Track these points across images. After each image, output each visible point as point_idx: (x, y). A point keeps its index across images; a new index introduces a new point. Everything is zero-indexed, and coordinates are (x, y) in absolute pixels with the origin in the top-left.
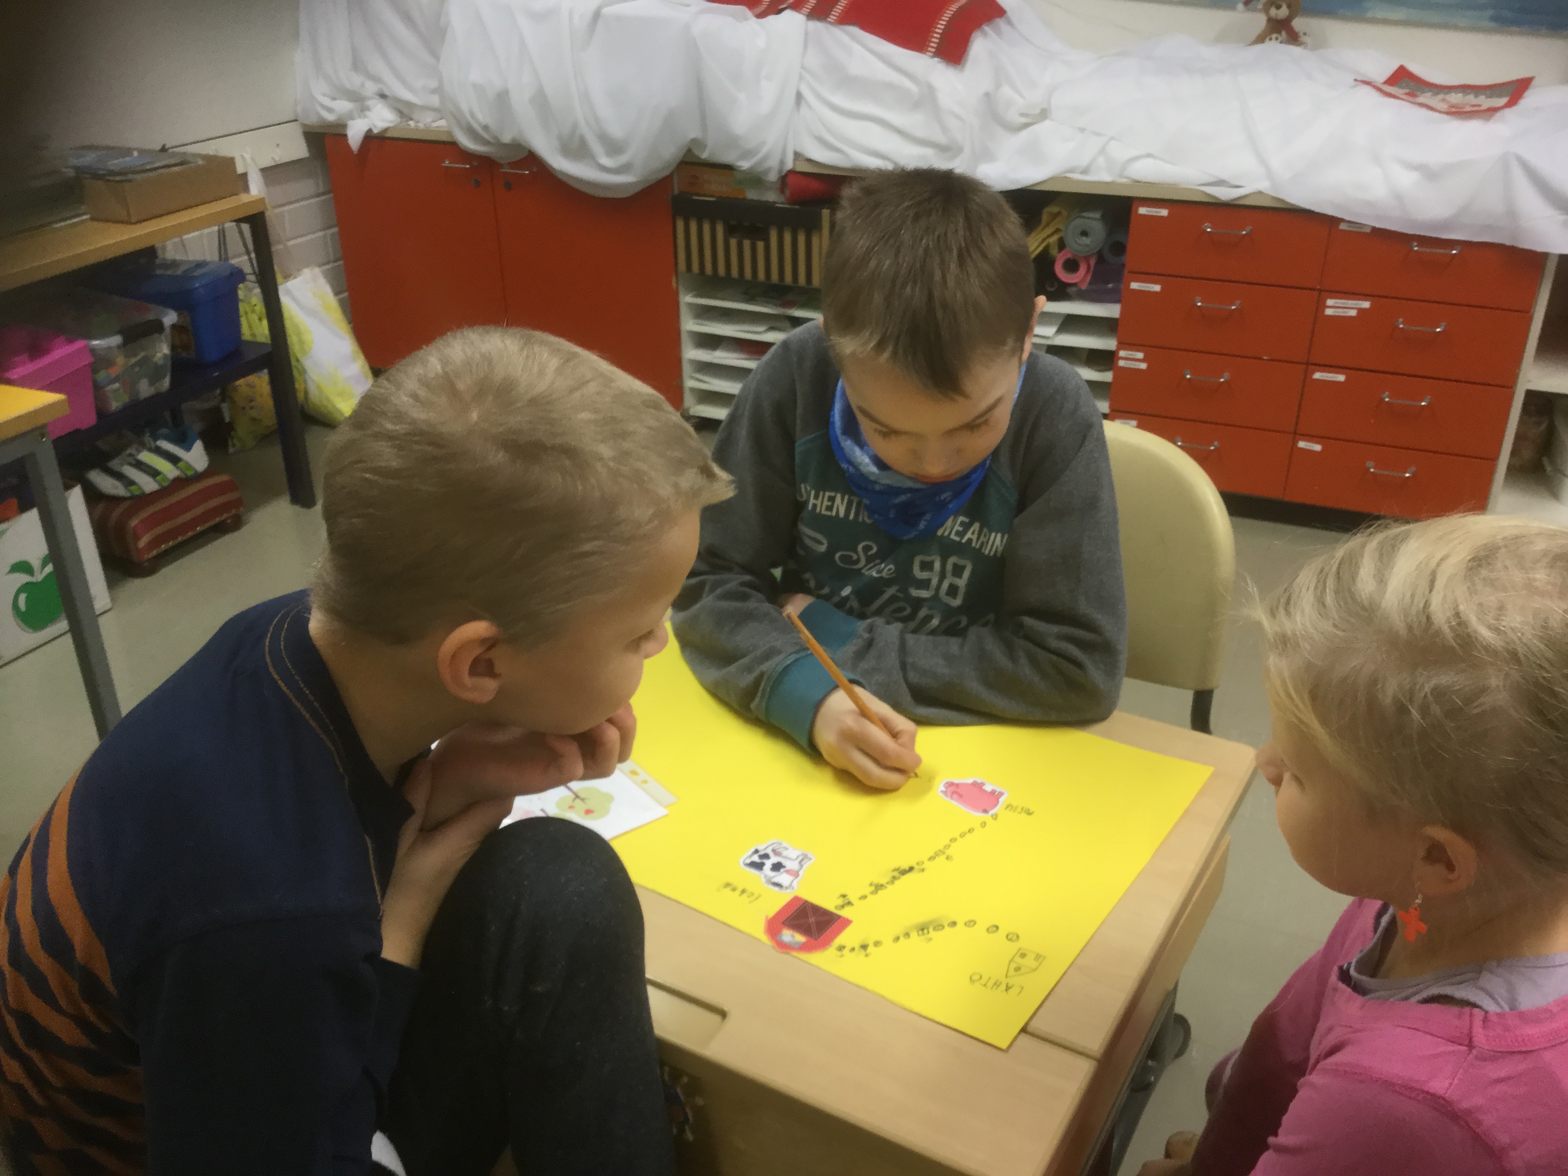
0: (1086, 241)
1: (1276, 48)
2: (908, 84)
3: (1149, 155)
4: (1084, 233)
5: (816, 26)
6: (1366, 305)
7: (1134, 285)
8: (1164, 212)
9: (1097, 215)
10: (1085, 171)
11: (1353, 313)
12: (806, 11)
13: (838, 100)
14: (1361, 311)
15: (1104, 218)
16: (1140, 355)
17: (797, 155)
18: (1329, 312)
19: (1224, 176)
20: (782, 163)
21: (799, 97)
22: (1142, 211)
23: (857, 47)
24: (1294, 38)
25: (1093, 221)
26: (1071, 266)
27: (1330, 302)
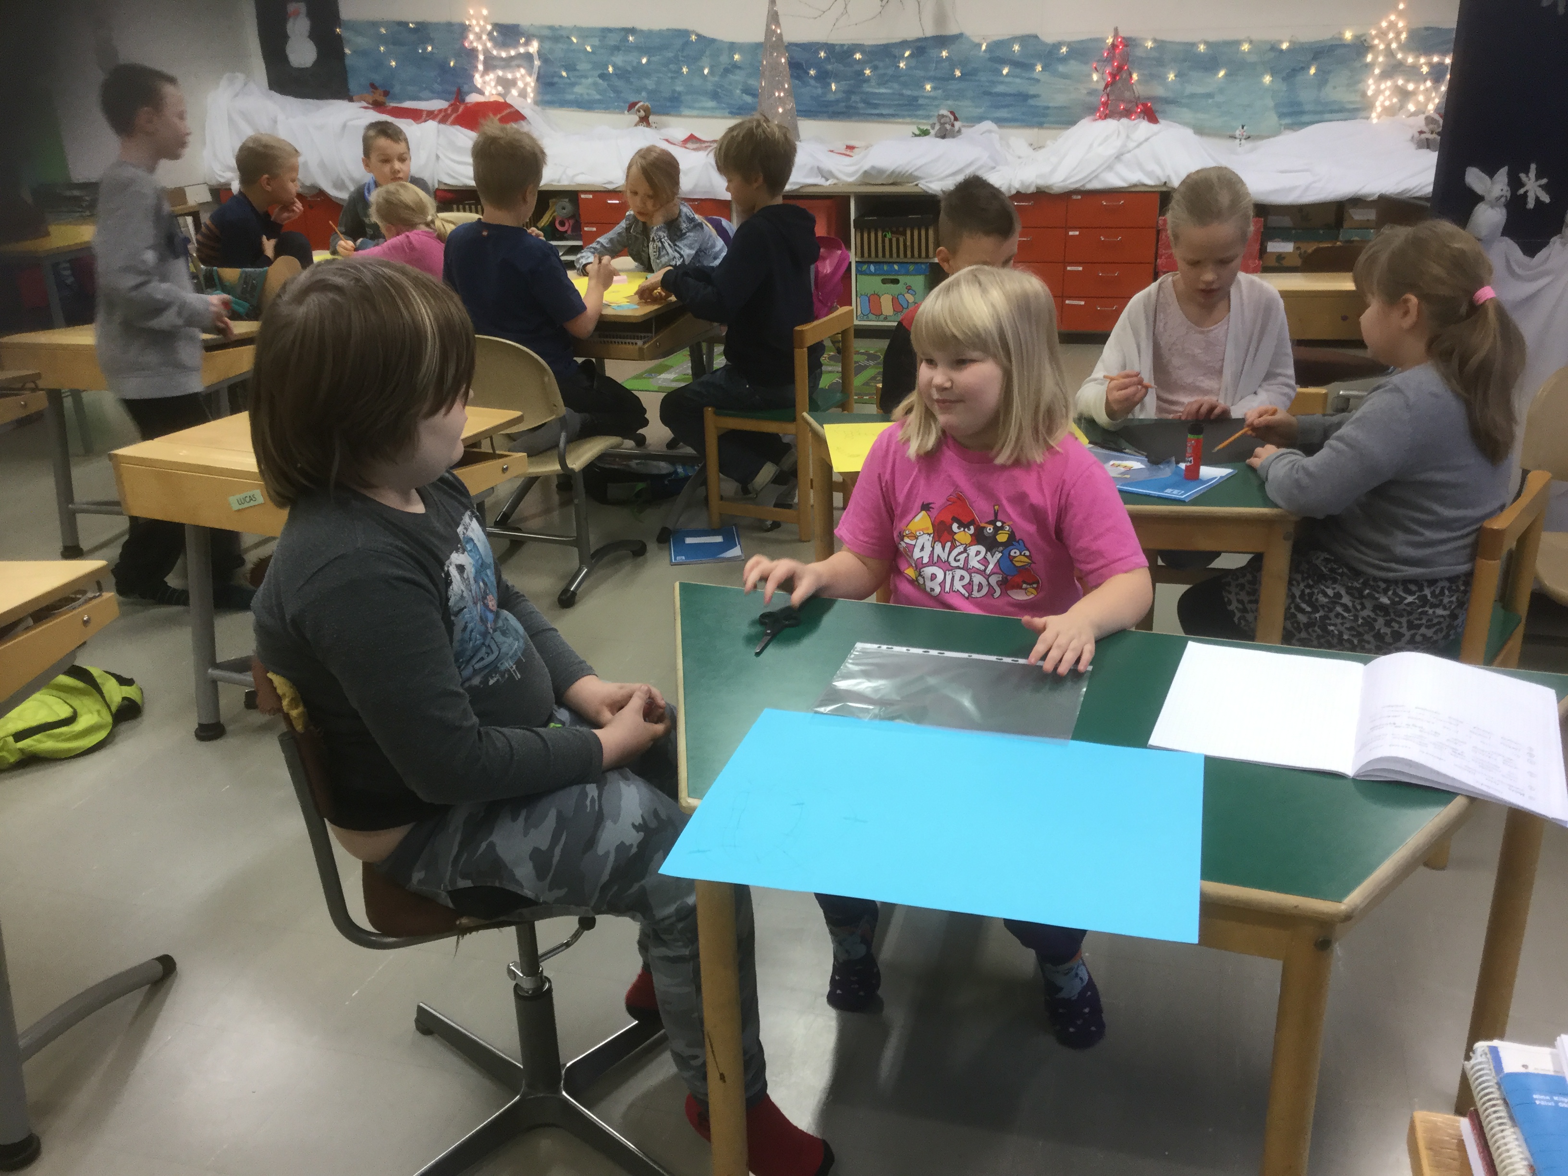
0: (565, 211)
1: (642, 129)
3: (583, 173)
4: (564, 208)
5: (442, 126)
7: (586, 229)
8: (591, 196)
9: (567, 200)
10: (559, 182)
12: (438, 119)
13: (454, 157)
15: (570, 200)
17: (439, 182)
19: (611, 180)
20: (433, 186)
21: (438, 157)
22: (583, 196)
23: (460, 134)
24: (648, 125)
25: (565, 202)
26: (562, 224)
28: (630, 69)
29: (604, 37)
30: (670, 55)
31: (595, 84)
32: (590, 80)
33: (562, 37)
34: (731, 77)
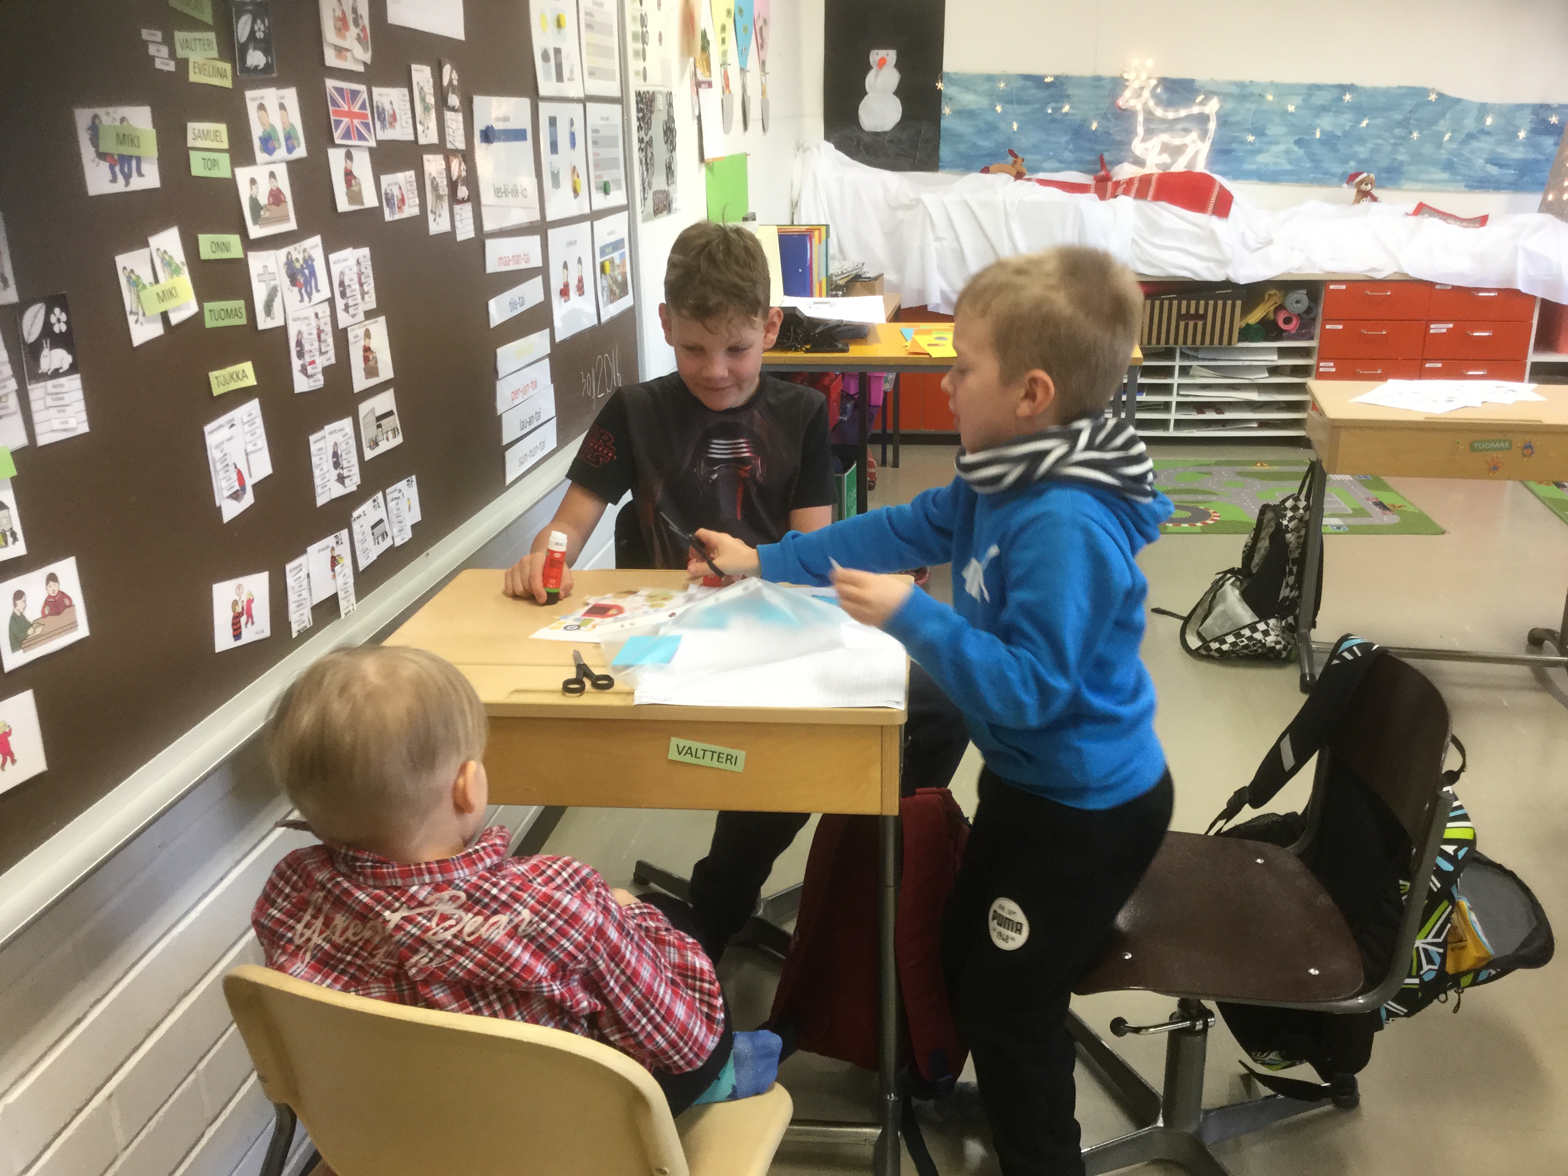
0: (1299, 305)
2: (1197, 230)
3: (1332, 259)
4: (1297, 302)
5: (1141, 203)
6: (1451, 326)
7: (1326, 327)
8: (1344, 287)
9: (1304, 292)
11: (1444, 331)
12: (1133, 194)
13: (1157, 240)
14: (1448, 329)
15: (1308, 292)
16: (1332, 364)
18: (1432, 331)
19: (1374, 266)
21: (1134, 241)
22: (1332, 287)
23: (1165, 213)
24: (1374, 200)
25: (1302, 294)
26: (1287, 321)
27: (1432, 326)
28: (1339, 132)
29: (1310, 95)
30: (1398, 117)
31: (1288, 152)
32: (1281, 148)
33: (1253, 94)
34: (1475, 144)
